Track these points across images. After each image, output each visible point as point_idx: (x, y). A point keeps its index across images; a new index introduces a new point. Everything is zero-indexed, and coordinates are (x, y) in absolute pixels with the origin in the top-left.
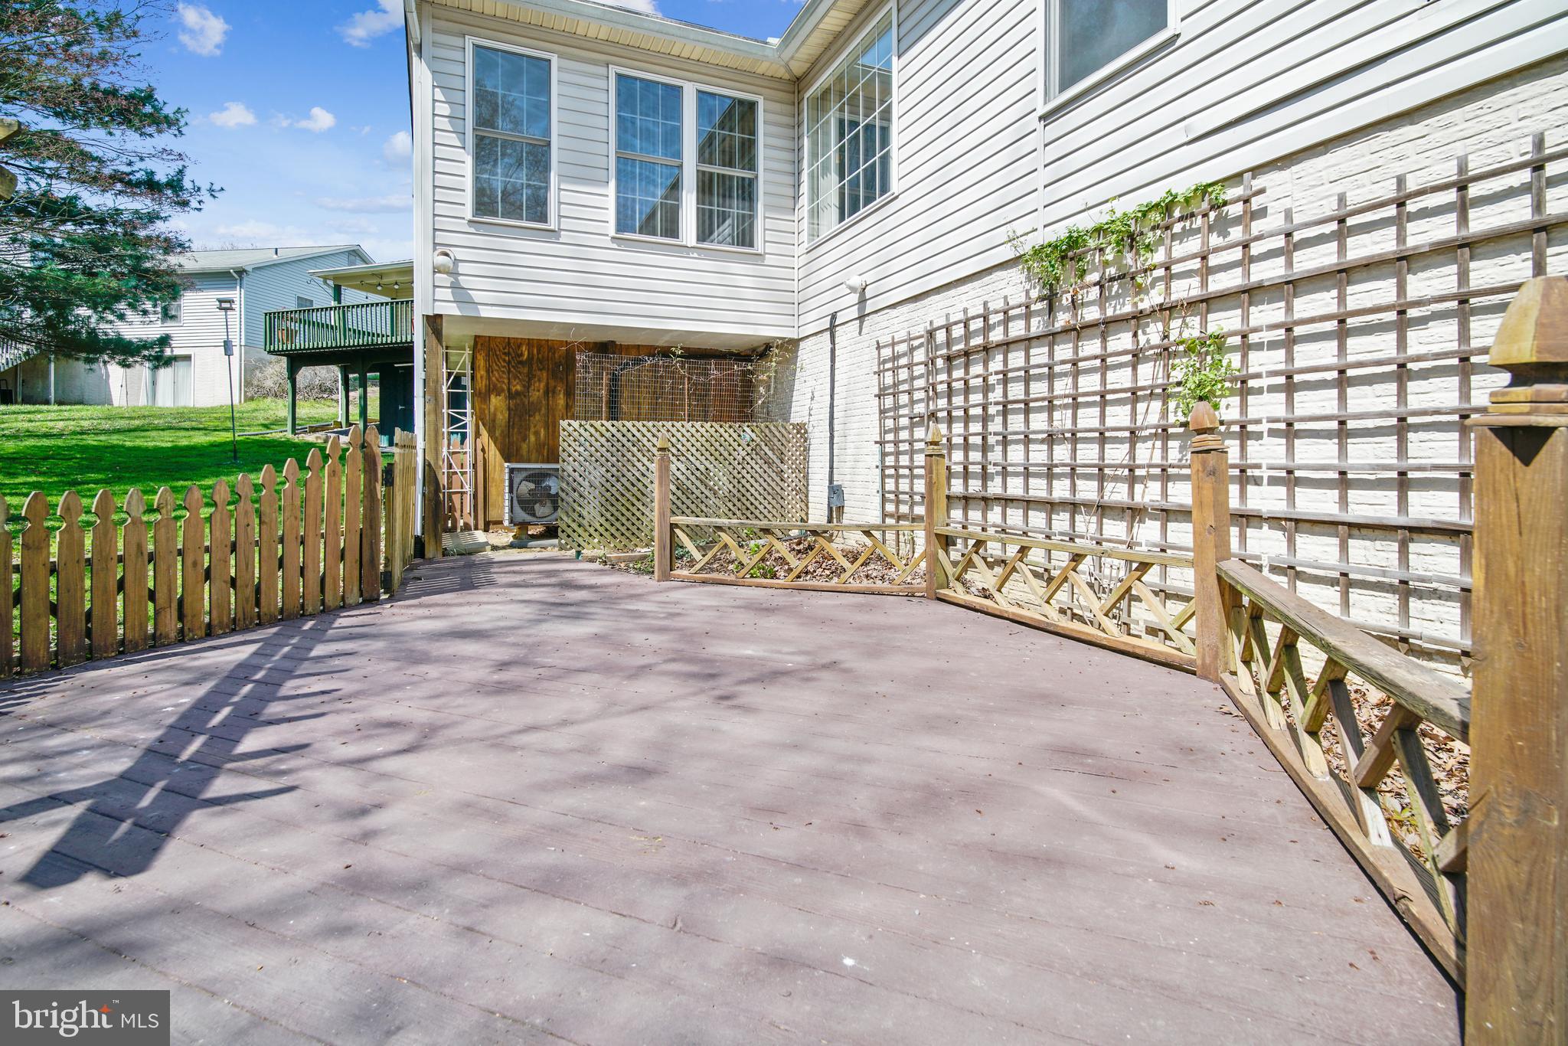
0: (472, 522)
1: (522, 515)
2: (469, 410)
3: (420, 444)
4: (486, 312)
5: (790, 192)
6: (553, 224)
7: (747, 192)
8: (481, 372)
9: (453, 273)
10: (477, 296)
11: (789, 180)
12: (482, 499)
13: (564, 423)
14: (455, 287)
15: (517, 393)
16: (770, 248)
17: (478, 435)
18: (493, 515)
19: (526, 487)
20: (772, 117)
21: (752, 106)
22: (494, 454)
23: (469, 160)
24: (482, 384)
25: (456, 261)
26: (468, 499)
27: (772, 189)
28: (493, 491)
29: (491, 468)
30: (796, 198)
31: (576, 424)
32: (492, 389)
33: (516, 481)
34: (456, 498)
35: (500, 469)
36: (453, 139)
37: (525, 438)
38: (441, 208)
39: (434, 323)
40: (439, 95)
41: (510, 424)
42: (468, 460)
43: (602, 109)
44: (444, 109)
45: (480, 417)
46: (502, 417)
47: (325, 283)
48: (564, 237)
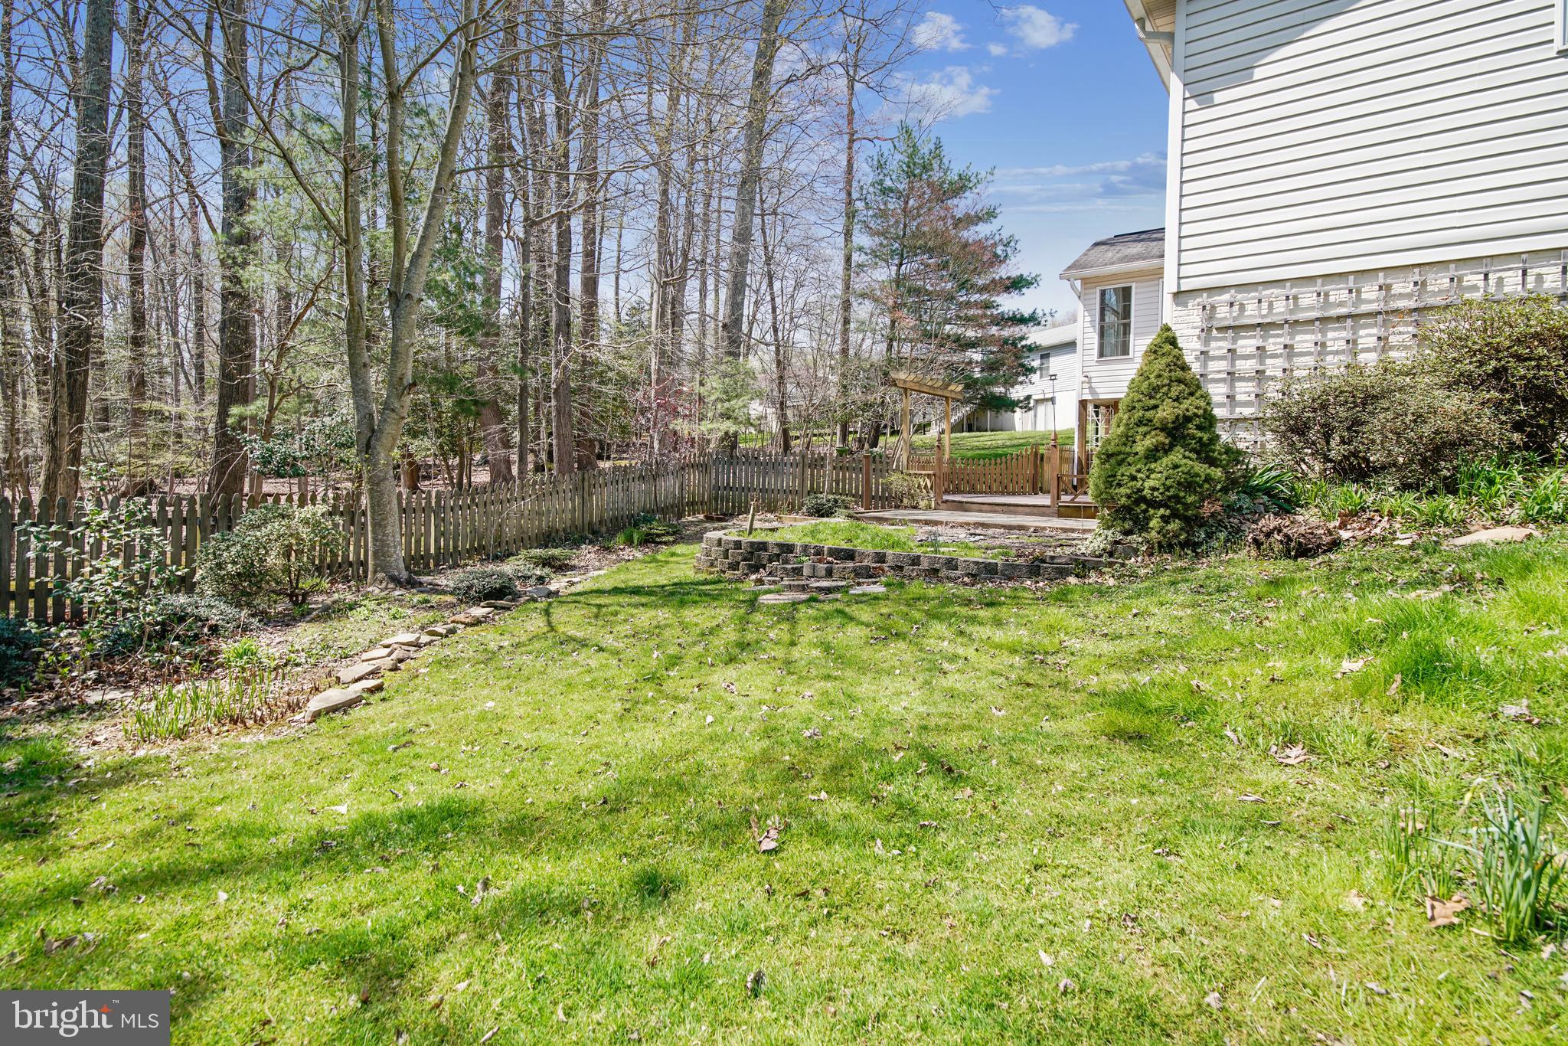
3: (1076, 450)
4: (1102, 397)
9: (1090, 382)
10: (1098, 390)
14: (1090, 388)
23: (1097, 337)
25: (1091, 378)
36: (1091, 330)
38: (1086, 358)
44: (1089, 319)
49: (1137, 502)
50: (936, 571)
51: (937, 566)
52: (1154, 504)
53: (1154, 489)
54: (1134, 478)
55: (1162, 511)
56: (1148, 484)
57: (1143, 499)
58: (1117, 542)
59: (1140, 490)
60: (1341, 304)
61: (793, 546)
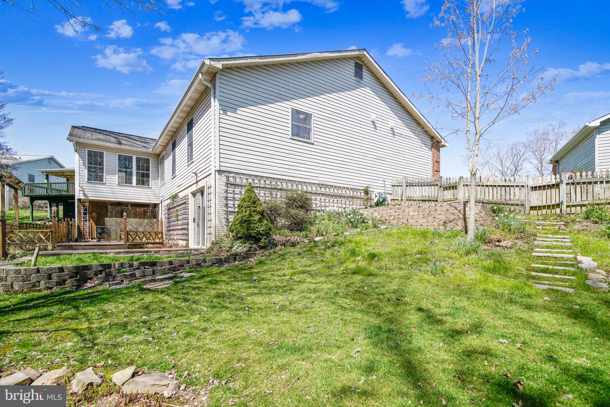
0: (88, 238)
1: (99, 236)
2: (88, 216)
3: (77, 222)
4: (90, 198)
5: (157, 175)
6: (104, 182)
7: (148, 176)
8: (91, 208)
9: (83, 191)
10: (88, 195)
11: (157, 173)
12: (91, 233)
13: (106, 218)
14: (84, 194)
15: (99, 212)
16: (153, 186)
17: (89, 221)
18: (93, 237)
19: (100, 231)
20: (153, 161)
21: (149, 159)
22: (93, 224)
23: (87, 171)
24: (91, 211)
25: (84, 189)
26: (88, 234)
27: (153, 175)
28: (93, 232)
29: (93, 227)
30: (159, 177)
31: (108, 218)
32: (93, 211)
33: (98, 229)
34: (85, 233)
35: (94, 227)
36: (83, 167)
37: (101, 221)
38: (81, 179)
39: (79, 200)
40: (80, 159)
41: (97, 218)
42: (88, 225)
43: (115, 161)
44: (82, 162)
45: (90, 217)
46: (95, 217)
47: (43, 174)
48: (107, 184)
49: (258, 235)
50: (199, 264)
51: (200, 262)
52: (263, 235)
53: (263, 231)
54: (257, 228)
55: (264, 237)
56: (261, 229)
57: (260, 234)
58: (251, 247)
59: (259, 231)
60: (257, 184)
61: (111, 265)
